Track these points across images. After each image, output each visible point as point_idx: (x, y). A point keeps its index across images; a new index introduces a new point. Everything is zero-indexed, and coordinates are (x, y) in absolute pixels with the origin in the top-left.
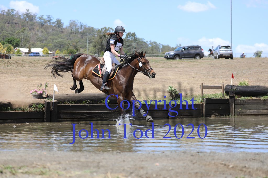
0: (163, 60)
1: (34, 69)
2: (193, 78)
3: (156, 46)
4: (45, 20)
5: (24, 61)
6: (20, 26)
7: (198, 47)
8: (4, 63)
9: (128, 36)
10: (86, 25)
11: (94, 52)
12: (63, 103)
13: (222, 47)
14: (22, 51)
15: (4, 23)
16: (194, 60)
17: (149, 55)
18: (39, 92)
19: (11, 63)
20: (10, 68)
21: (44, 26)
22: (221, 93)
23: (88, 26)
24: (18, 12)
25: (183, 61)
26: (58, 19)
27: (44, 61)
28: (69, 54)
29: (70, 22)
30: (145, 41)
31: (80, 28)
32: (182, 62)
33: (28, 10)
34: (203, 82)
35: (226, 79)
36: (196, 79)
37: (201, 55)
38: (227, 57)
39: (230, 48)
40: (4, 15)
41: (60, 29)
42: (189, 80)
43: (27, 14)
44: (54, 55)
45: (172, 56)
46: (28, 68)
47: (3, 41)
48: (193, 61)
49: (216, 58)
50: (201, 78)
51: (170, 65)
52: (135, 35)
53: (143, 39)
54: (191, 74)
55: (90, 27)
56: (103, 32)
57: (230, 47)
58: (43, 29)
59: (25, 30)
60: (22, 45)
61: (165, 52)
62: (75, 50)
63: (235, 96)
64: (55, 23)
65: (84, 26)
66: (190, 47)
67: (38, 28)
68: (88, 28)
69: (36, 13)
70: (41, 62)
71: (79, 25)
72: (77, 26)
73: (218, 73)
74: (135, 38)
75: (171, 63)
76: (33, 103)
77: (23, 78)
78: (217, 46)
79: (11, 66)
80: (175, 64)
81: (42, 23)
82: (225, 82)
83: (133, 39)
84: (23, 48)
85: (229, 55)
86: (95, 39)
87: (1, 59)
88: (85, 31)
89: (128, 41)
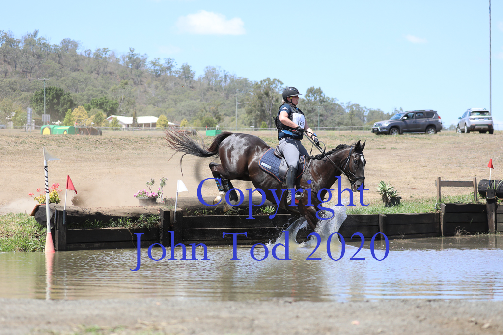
0: (370, 137)
1: (142, 153)
2: (422, 168)
3: (359, 111)
4: (162, 67)
5: (125, 140)
6: (118, 77)
7: (431, 114)
8: (88, 142)
9: (309, 94)
10: (234, 76)
11: (249, 122)
12: (192, 212)
13: (474, 113)
14: (121, 122)
15: (89, 72)
16: (424, 135)
17: (346, 127)
18: (150, 195)
19: (101, 143)
20: (100, 151)
21: (161, 78)
22: (472, 193)
23: (237, 77)
24: (114, 52)
25: (406, 138)
26: (185, 64)
27: (159, 139)
28: (204, 126)
29: (206, 70)
30: (337, 102)
31: (224, 80)
32: (404, 139)
33: (133, 49)
34: (441, 175)
35: (482, 168)
36: (429, 169)
37: (437, 126)
38: (482, 131)
39: (487, 114)
40: (89, 57)
41: (188, 82)
42: (415, 171)
43: (131, 56)
44: (177, 129)
45: (387, 129)
46: (132, 151)
47: (87, 105)
48: (423, 138)
49: (463, 132)
50: (436, 167)
51: (382, 144)
52: (321, 92)
53: (335, 99)
54: (418, 160)
55: (240, 78)
56: (265, 88)
57: (488, 112)
58: (158, 82)
59: (126, 84)
60: (121, 111)
61: (375, 122)
62: (214, 118)
63: (497, 199)
64: (180, 71)
65: (232, 76)
66: (417, 113)
67: (149, 81)
68: (238, 80)
69: (145, 55)
70: (154, 140)
71: (222, 75)
72: (218, 77)
73: (467, 158)
74: (321, 98)
75: (385, 141)
76: (140, 213)
77: (123, 168)
78: (466, 111)
79: (101, 149)
80: (391, 142)
81: (156, 73)
82: (479, 174)
83: (318, 99)
84: (122, 116)
85: (487, 127)
86: (249, 100)
87: (85, 136)
88: (232, 85)
89: (309, 102)
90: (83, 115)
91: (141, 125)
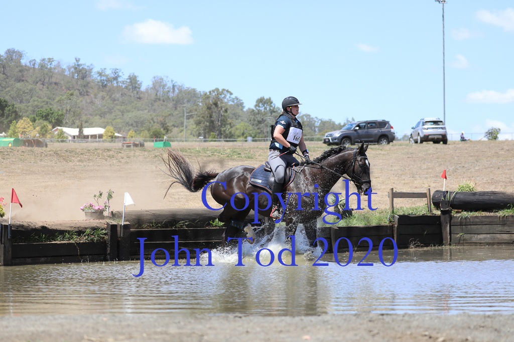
0: (321, 148)
1: (88, 166)
3: (310, 121)
4: (109, 77)
5: (71, 152)
6: (64, 88)
7: (383, 124)
8: (33, 154)
9: (258, 104)
11: (197, 133)
12: (140, 226)
13: (427, 123)
14: (67, 134)
15: (34, 83)
16: (377, 146)
18: (97, 208)
19: (47, 156)
20: (45, 164)
21: (107, 89)
22: (426, 205)
23: (185, 87)
24: (59, 62)
26: (132, 74)
27: (106, 151)
28: (151, 138)
29: (153, 80)
31: (171, 90)
33: (79, 59)
34: (394, 186)
35: (436, 179)
36: (381, 180)
37: (390, 136)
38: (436, 141)
39: (441, 123)
40: (34, 68)
41: (135, 92)
43: (76, 66)
44: (125, 140)
45: (338, 139)
46: (78, 163)
47: (33, 116)
48: (376, 149)
49: (416, 142)
50: (389, 178)
52: (272, 103)
55: (189, 88)
56: (214, 98)
57: (441, 122)
58: (104, 93)
59: (72, 95)
60: (66, 123)
61: (327, 132)
62: (162, 129)
63: (451, 210)
64: (126, 82)
65: (180, 86)
66: (369, 123)
67: (95, 91)
68: (186, 90)
69: (91, 65)
70: (101, 152)
71: (170, 85)
72: (166, 88)
73: (421, 169)
74: (272, 108)
76: (86, 227)
77: (69, 181)
78: (419, 120)
79: (47, 161)
81: (103, 83)
82: (433, 185)
83: (268, 109)
84: (69, 127)
85: (440, 137)
86: (198, 111)
87: (30, 148)
88: (180, 95)
89: (259, 112)
90: (29, 127)
91: (87, 137)
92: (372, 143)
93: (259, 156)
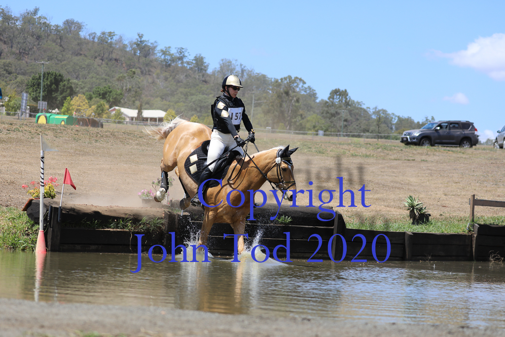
0: (398, 147)
1: (147, 150)
2: (455, 185)
3: (386, 118)
4: (173, 56)
5: (129, 134)
6: (124, 65)
7: (467, 125)
8: (88, 134)
9: (334, 96)
10: (251, 71)
11: (265, 123)
14: (125, 115)
15: (92, 57)
16: (458, 148)
17: (370, 134)
19: (102, 136)
20: (101, 145)
21: (171, 69)
23: (253, 73)
24: (120, 36)
25: (438, 150)
26: (198, 55)
29: (221, 62)
30: (364, 107)
31: (240, 75)
32: (436, 151)
33: (142, 35)
34: (475, 193)
36: (462, 185)
37: (473, 139)
40: (93, 42)
41: (201, 74)
42: (447, 187)
43: (139, 43)
45: (417, 139)
46: (136, 147)
48: (457, 152)
50: (470, 184)
51: (411, 155)
52: (347, 95)
53: (361, 103)
54: (451, 175)
55: (258, 74)
56: (285, 87)
58: (167, 74)
60: (126, 103)
61: (404, 131)
64: (192, 63)
65: (249, 71)
66: (451, 124)
67: (158, 71)
68: (256, 76)
69: (156, 42)
71: (238, 69)
72: (235, 72)
74: (347, 101)
75: (414, 152)
76: (142, 215)
77: (125, 165)
79: (102, 142)
80: (422, 154)
81: (166, 62)
83: (344, 101)
84: (128, 108)
86: (267, 99)
87: (84, 128)
88: (249, 80)
89: (333, 104)
90: (84, 105)
91: (147, 119)
92: (453, 146)
93: (331, 151)
